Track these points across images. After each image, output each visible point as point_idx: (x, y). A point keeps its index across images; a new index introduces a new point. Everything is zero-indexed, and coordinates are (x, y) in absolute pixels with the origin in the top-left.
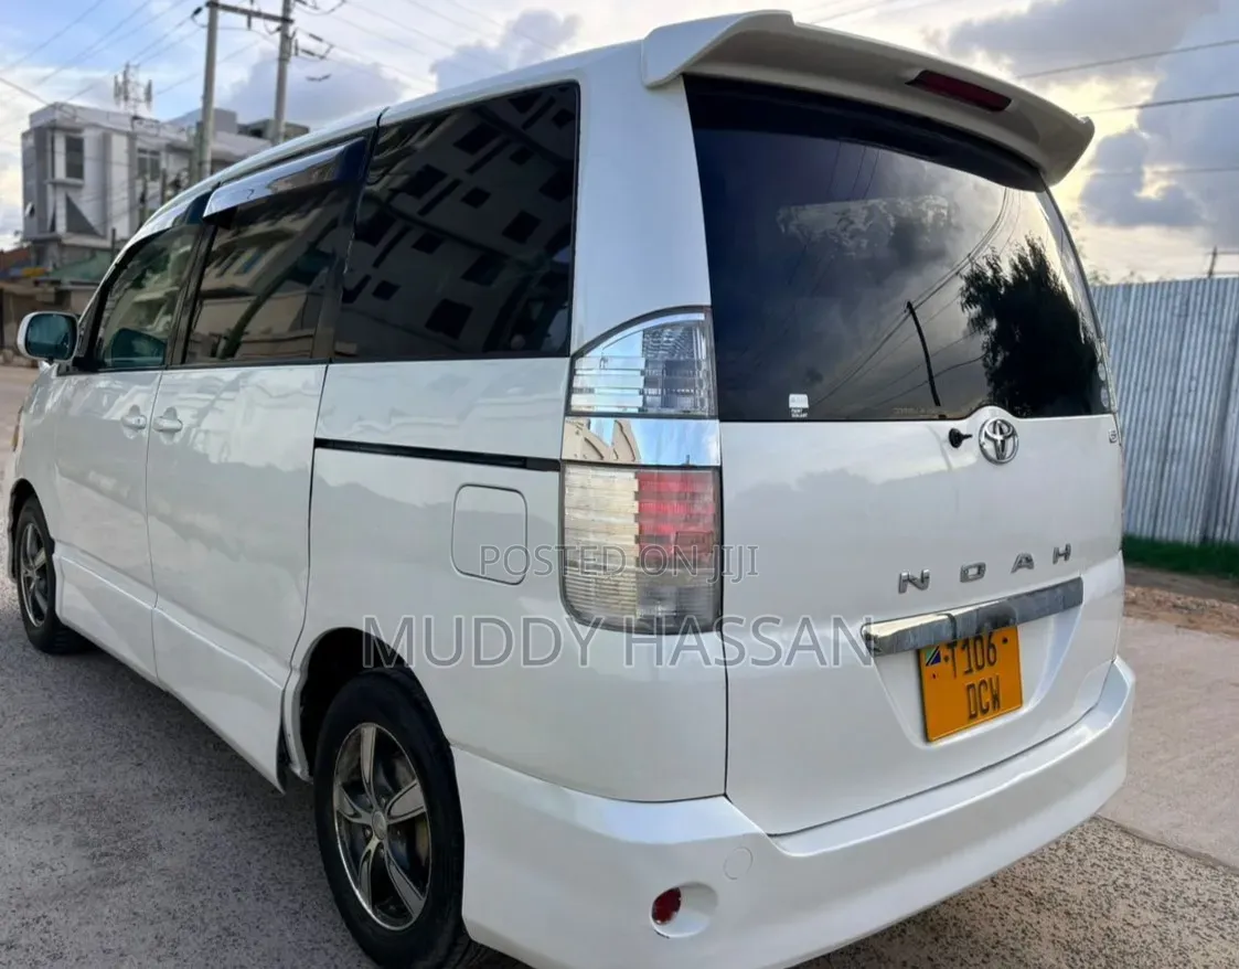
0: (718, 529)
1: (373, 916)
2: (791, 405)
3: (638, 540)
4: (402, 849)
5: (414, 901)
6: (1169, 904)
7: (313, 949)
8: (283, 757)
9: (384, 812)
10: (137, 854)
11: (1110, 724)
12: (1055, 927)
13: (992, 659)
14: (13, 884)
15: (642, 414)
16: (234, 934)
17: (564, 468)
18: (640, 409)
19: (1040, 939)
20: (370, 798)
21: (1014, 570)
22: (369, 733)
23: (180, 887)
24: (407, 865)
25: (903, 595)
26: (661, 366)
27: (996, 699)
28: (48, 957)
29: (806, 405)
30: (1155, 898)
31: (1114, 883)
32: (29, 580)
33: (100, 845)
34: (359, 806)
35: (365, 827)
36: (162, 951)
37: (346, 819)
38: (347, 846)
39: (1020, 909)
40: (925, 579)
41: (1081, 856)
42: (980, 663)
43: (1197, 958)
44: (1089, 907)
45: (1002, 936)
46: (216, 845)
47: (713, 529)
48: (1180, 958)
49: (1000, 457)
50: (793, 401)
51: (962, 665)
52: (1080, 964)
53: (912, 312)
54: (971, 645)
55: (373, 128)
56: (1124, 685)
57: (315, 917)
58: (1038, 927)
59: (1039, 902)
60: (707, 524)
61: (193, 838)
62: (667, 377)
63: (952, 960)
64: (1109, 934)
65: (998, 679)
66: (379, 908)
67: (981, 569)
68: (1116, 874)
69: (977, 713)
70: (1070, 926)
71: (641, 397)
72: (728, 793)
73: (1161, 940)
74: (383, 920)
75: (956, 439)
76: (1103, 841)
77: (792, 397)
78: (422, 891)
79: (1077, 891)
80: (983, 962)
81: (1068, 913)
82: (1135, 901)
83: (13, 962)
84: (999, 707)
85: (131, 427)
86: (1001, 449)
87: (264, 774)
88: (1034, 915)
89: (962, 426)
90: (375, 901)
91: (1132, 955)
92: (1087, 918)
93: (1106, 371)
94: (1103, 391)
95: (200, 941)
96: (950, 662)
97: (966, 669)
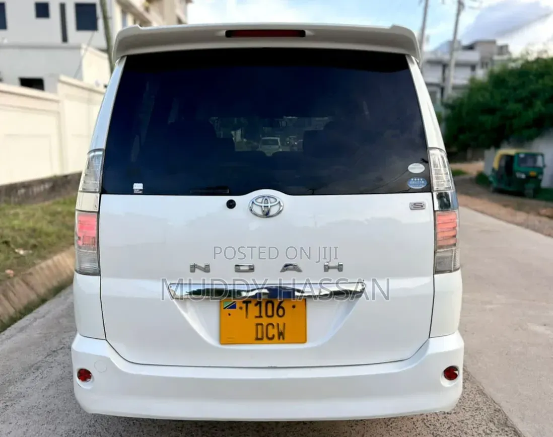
2: (134, 188)
13: (280, 314)
21: (283, 271)
27: (281, 334)
29: (142, 188)
40: (207, 268)
42: (270, 315)
49: (265, 214)
50: (135, 186)
51: (254, 314)
54: (263, 304)
65: (284, 324)
67: (251, 268)
69: (263, 338)
75: (231, 204)
77: (135, 184)
84: (283, 339)
86: (266, 210)
89: (236, 199)
96: (244, 310)
97: (258, 314)
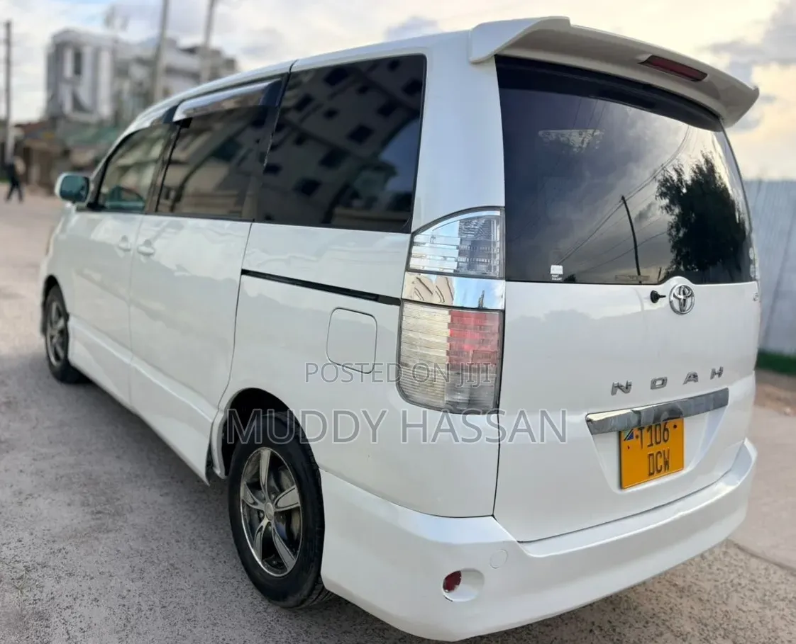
0: (500, 350)
1: (262, 566)
2: (552, 272)
3: (448, 353)
4: (283, 527)
5: (289, 560)
6: (767, 598)
7: (224, 582)
8: (210, 463)
9: (272, 503)
10: (118, 513)
11: (739, 483)
12: (692, 608)
13: (666, 438)
14: (45, 527)
15: (456, 274)
16: (176, 569)
17: (403, 304)
18: (455, 271)
19: (681, 615)
20: (264, 494)
21: (685, 383)
22: (266, 454)
23: (144, 536)
24: (286, 537)
25: (614, 396)
26: (469, 244)
27: (666, 463)
28: (66, 574)
29: (561, 272)
30: (757, 594)
31: (732, 581)
32: (52, 337)
33: (95, 506)
34: (257, 498)
35: (259, 511)
36: (135, 576)
37: (247, 505)
38: (248, 522)
39: (669, 594)
40: (628, 386)
41: (710, 563)
42: (658, 440)
43: (783, 635)
44: (715, 596)
45: (657, 610)
46: (165, 512)
47: (497, 349)
48: (772, 634)
49: (682, 310)
50: (553, 270)
51: (647, 441)
52: (707, 632)
53: (625, 202)
54: (653, 428)
55: (287, 73)
56: (750, 458)
57: (225, 562)
58: (680, 607)
59: (682, 590)
60: (492, 346)
61: (151, 506)
62: (473, 251)
63: (624, 623)
64: (726, 614)
65: (669, 450)
66: (266, 561)
67: (664, 381)
68: (732, 576)
69: (654, 472)
70: (702, 608)
71: (456, 263)
72: (495, 514)
73: (760, 621)
74: (268, 569)
75: (655, 297)
76: (725, 553)
77: (553, 267)
78: (295, 554)
79: (707, 586)
80: (645, 627)
81: (700, 600)
82: (745, 595)
83: (46, 576)
84: (668, 469)
85: (121, 248)
86: (683, 304)
87: (197, 472)
88: (678, 599)
89: (659, 289)
90: (264, 556)
91: (741, 629)
92: (714, 604)
93: (754, 253)
94: (752, 266)
95: (157, 571)
96: (639, 439)
97: (649, 444)
